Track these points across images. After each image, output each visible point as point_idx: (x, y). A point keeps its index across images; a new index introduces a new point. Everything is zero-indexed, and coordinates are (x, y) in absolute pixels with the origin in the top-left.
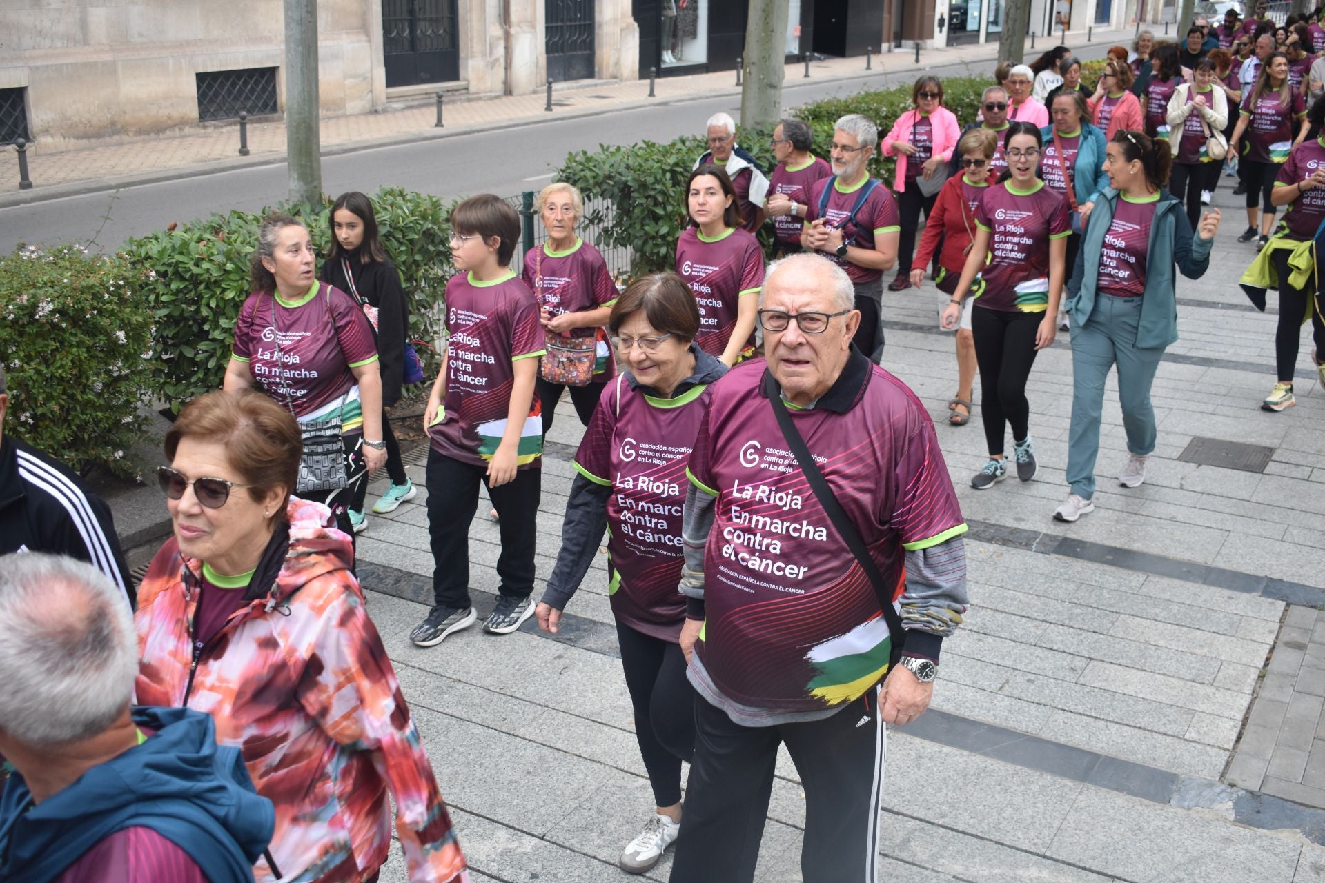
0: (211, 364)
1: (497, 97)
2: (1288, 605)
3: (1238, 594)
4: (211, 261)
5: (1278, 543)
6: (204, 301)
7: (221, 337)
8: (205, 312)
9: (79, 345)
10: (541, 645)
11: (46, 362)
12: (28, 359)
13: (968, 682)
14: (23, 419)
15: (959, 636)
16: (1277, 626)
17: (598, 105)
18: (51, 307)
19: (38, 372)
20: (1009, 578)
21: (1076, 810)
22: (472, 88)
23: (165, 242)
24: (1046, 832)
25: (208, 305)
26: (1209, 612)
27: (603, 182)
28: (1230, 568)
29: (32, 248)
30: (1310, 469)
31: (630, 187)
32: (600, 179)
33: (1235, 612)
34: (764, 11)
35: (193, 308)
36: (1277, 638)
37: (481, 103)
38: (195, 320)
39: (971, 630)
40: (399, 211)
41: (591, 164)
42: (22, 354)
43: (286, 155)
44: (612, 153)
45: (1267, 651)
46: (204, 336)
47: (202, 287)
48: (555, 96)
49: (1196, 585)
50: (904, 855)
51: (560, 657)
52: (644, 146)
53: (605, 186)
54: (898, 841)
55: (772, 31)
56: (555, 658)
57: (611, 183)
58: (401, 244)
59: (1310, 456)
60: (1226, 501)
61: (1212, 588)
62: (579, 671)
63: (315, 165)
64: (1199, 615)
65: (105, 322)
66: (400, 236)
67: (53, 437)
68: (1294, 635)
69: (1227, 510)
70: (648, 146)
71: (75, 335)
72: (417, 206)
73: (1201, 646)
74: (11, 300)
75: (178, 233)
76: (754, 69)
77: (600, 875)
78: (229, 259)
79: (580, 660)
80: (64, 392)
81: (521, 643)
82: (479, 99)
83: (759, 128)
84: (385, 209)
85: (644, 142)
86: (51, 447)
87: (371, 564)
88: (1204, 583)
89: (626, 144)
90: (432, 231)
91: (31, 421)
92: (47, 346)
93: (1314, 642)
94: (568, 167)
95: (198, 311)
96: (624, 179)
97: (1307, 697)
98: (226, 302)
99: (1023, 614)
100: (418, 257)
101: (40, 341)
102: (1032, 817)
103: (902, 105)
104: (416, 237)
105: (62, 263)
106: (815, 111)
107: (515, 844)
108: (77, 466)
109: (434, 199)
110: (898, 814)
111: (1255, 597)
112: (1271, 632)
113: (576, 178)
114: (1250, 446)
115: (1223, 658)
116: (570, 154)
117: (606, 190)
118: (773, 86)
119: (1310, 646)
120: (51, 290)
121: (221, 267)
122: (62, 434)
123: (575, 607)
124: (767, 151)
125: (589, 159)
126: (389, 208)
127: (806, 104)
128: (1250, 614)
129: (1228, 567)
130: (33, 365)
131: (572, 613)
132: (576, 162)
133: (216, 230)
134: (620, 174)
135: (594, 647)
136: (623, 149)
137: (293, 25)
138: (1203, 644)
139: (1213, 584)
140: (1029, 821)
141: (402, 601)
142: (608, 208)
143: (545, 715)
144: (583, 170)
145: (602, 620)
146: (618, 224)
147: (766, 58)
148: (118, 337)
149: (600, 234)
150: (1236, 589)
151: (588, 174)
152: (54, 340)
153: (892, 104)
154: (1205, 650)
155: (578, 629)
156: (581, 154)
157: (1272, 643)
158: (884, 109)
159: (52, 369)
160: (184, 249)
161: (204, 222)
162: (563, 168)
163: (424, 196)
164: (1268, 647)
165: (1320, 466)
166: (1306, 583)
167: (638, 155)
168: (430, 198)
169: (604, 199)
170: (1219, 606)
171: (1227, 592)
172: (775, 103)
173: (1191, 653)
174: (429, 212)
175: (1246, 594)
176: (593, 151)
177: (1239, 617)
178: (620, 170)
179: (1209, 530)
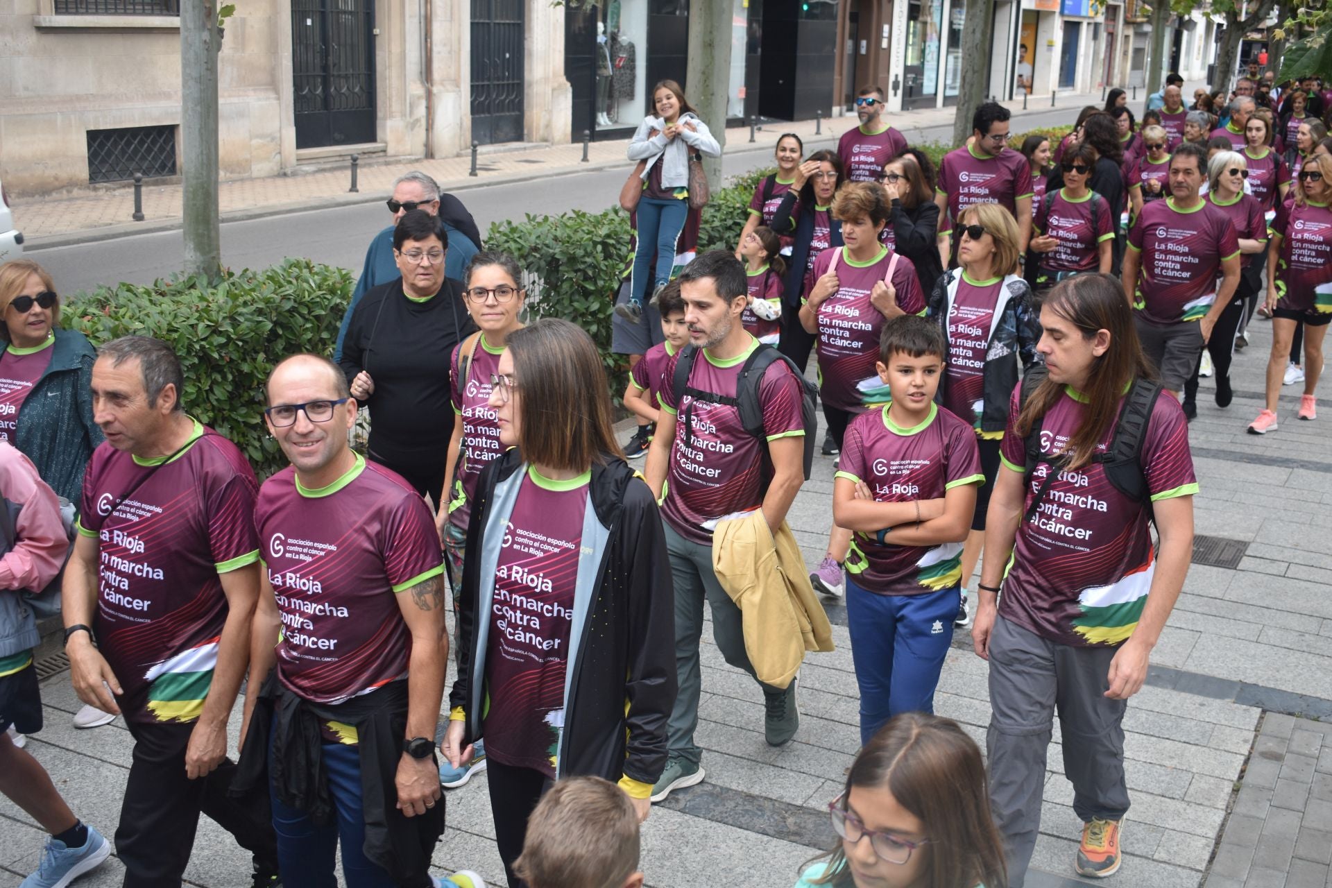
1: (417, 160)
2: (1264, 712)
3: (1210, 700)
5: (1253, 645)
16: (1252, 735)
17: (526, 170)
20: (965, 684)
22: (390, 151)
26: (1180, 720)
27: (529, 254)
28: (1202, 673)
30: (1287, 564)
31: (558, 260)
32: (526, 251)
33: (1207, 720)
34: (703, 73)
36: (1252, 748)
37: (400, 166)
40: (305, 285)
41: (516, 235)
43: (181, 221)
44: (539, 223)
45: (1242, 762)
48: (480, 160)
49: (1166, 691)
52: (574, 216)
53: (531, 259)
55: (712, 94)
57: (538, 256)
58: (307, 320)
59: (1286, 551)
60: (1197, 599)
61: (1183, 695)
63: (213, 234)
64: (1169, 724)
66: (305, 312)
68: (1270, 744)
69: (1199, 610)
70: (578, 216)
72: (325, 279)
73: (1171, 758)
82: (398, 162)
84: (290, 283)
85: (574, 211)
88: (1174, 689)
89: (554, 213)
90: (341, 307)
93: (1292, 752)
94: (491, 238)
96: (551, 251)
97: (1285, 812)
99: (980, 723)
100: (325, 335)
104: (323, 313)
109: (344, 272)
111: (1228, 703)
112: (1246, 741)
114: (1222, 539)
115: (1194, 771)
116: (493, 224)
117: (532, 263)
119: (1288, 756)
125: (513, 230)
126: (294, 281)
127: (749, 171)
128: (1223, 722)
129: (1200, 671)
132: (499, 232)
133: (102, 304)
134: (547, 246)
136: (551, 219)
137: (191, 83)
138: (1173, 755)
139: (1184, 690)
142: (534, 282)
143: (457, 839)
144: (507, 241)
146: (546, 298)
150: (1208, 695)
151: (513, 245)
154: (1175, 762)
156: (505, 224)
157: (1247, 753)
161: (89, 295)
163: (332, 268)
164: (1243, 758)
165: (1297, 561)
166: (1283, 688)
167: (567, 226)
168: (340, 270)
169: (530, 272)
170: (1190, 714)
171: (1199, 699)
172: (715, 170)
173: (1160, 765)
174: (338, 286)
175: (1218, 701)
176: (519, 221)
177: (1212, 726)
178: (547, 242)
179: (1179, 631)
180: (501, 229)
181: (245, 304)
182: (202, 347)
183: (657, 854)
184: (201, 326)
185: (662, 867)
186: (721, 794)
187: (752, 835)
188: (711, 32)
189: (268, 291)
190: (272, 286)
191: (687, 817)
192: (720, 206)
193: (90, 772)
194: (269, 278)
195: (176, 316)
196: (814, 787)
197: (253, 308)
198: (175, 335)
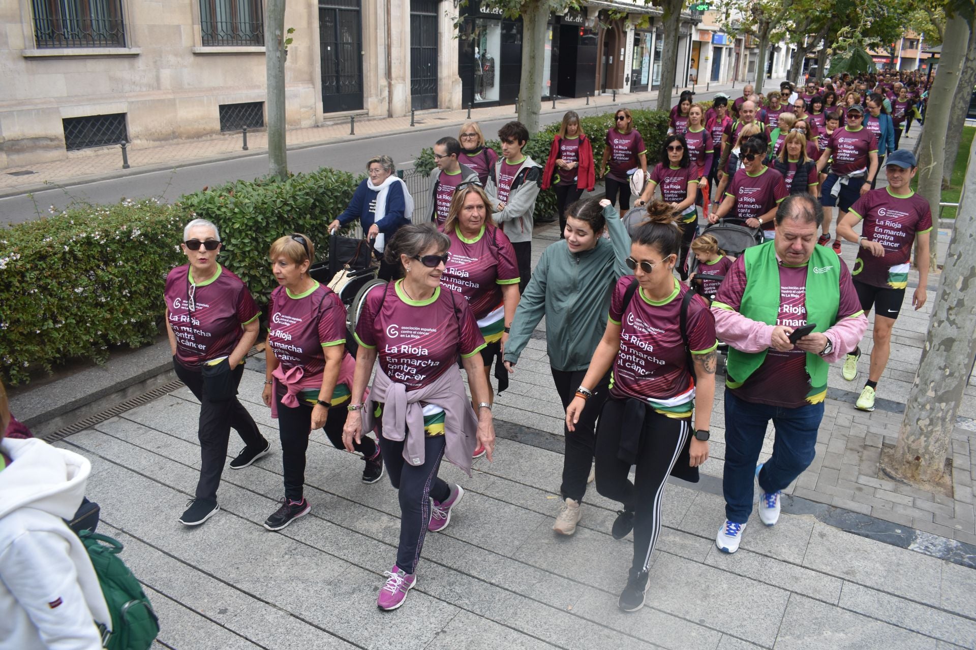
1: (384, 119)
4: (227, 207)
7: (232, 249)
9: (155, 253)
11: (137, 263)
12: (127, 261)
14: (124, 293)
17: (439, 123)
18: (139, 232)
19: (132, 268)
21: (695, 505)
22: (370, 114)
23: (201, 197)
24: (678, 517)
25: (225, 231)
29: (129, 200)
34: (530, 72)
37: (375, 122)
40: (330, 181)
42: (124, 258)
43: (267, 150)
47: (221, 221)
48: (416, 118)
50: (602, 529)
54: (599, 522)
55: (534, 83)
58: (331, 198)
63: (283, 155)
65: (168, 240)
66: (330, 194)
67: (140, 303)
71: (152, 248)
72: (339, 177)
74: (118, 228)
75: (208, 192)
76: (524, 104)
77: (438, 540)
78: (236, 206)
80: (147, 279)
82: (375, 119)
84: (322, 179)
86: (140, 308)
91: (129, 295)
92: (137, 254)
94: (422, 157)
98: (235, 230)
100: (340, 206)
101: (133, 251)
102: (671, 509)
103: (605, 124)
104: (339, 194)
105: (145, 208)
107: (392, 524)
108: (154, 319)
110: (599, 507)
116: (423, 149)
118: (535, 113)
120: (139, 223)
121: (232, 211)
122: (146, 302)
124: (531, 148)
127: (552, 123)
130: (130, 264)
132: (426, 154)
133: (229, 191)
137: (271, 78)
140: (669, 511)
147: (531, 98)
148: (175, 249)
152: (141, 250)
153: (600, 123)
158: (595, 126)
159: (140, 266)
160: (211, 200)
161: (223, 186)
162: (420, 157)
163: (343, 172)
168: (347, 173)
172: (536, 122)
174: (346, 181)
180: (428, 152)
181: (300, 190)
182: (279, 212)
183: (508, 463)
184: (278, 201)
185: (510, 469)
187: (554, 454)
188: (534, 51)
189: (311, 183)
190: (313, 181)
191: (522, 445)
192: (538, 140)
194: (312, 177)
195: (266, 196)
197: (304, 192)
198: (266, 206)
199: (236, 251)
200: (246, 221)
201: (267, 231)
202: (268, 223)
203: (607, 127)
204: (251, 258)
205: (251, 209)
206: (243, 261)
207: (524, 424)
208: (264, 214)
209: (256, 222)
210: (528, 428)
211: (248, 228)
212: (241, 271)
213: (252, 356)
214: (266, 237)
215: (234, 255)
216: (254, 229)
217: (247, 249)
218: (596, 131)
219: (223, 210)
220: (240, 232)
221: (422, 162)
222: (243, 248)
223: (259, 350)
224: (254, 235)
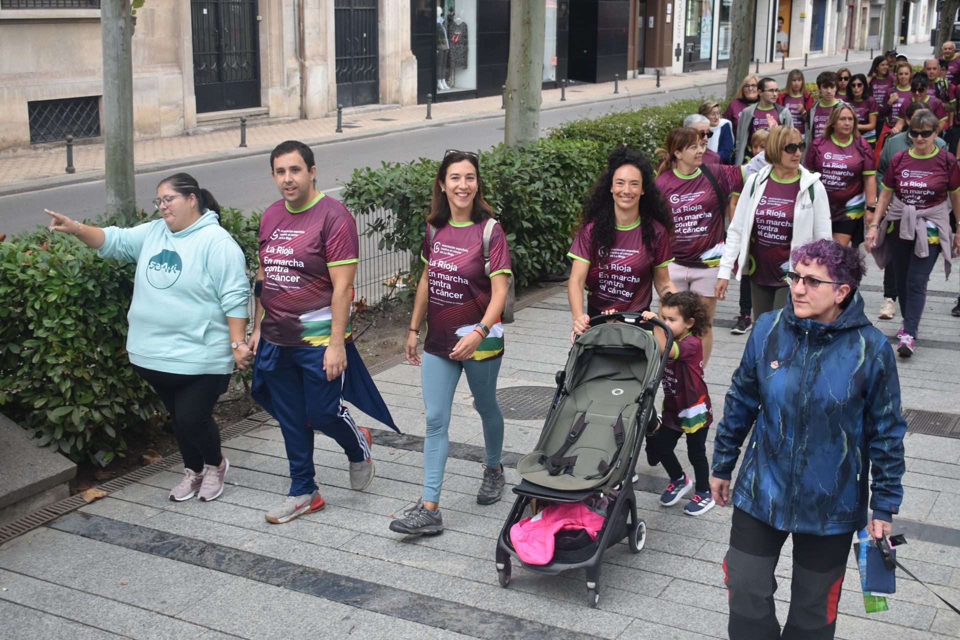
0: (35, 360)
1: (294, 121)
3: (949, 548)
4: (36, 268)
6: (29, 304)
7: (44, 336)
8: (30, 313)
10: (330, 607)
13: (712, 633)
15: (704, 591)
17: (382, 126)
22: (272, 113)
25: (33, 307)
26: (924, 565)
27: (384, 194)
28: (942, 525)
31: (409, 198)
32: (382, 192)
33: (947, 564)
34: (523, 45)
35: (19, 310)
37: (280, 126)
38: (22, 321)
39: (713, 586)
41: (374, 179)
43: (104, 173)
44: (393, 170)
46: (29, 334)
47: (27, 291)
48: (344, 119)
51: (347, 618)
52: (421, 162)
53: (386, 198)
55: (531, 62)
56: (343, 619)
57: (392, 195)
60: (936, 465)
61: (926, 543)
62: (364, 630)
63: (130, 183)
64: (915, 568)
69: (936, 473)
70: (424, 163)
73: (918, 596)
75: (7, 243)
76: (515, 95)
78: (52, 265)
79: (365, 621)
81: (313, 606)
82: (279, 122)
83: (520, 145)
85: (420, 159)
87: (178, 536)
88: (919, 539)
89: (405, 161)
94: (354, 182)
95: (23, 312)
96: (403, 191)
98: (49, 304)
103: (644, 124)
106: (569, 130)
109: (236, 211)
113: (361, 192)
114: (955, 415)
115: (938, 606)
116: (356, 170)
117: (387, 201)
118: (532, 110)
121: (45, 273)
123: (361, 572)
124: (528, 165)
125: (372, 175)
127: (561, 124)
129: (940, 524)
131: (358, 578)
132: (360, 177)
133: (41, 241)
134: (400, 187)
135: (377, 608)
136: (402, 166)
137: (110, 61)
138: (920, 594)
139: (927, 540)
141: (206, 570)
142: (389, 217)
144: (367, 184)
145: (385, 583)
146: (399, 230)
147: (525, 86)
149: (383, 239)
150: (947, 544)
151: (372, 187)
153: (636, 123)
154: (921, 599)
155: (364, 592)
156: (365, 170)
158: (629, 128)
160: (11, 257)
161: (30, 234)
162: (350, 182)
167: (415, 171)
168: (232, 210)
169: (385, 209)
170: (933, 560)
171: (940, 547)
172: (534, 124)
173: (909, 602)
174: (231, 222)
175: (955, 548)
176: (376, 167)
177: (951, 569)
178: (399, 184)
179: (921, 491)
180: (362, 174)
182: (122, 274)
186: (549, 630)
188: (528, 12)
192: (538, 152)
193: (34, 621)
196: (625, 624)
198: (100, 265)
199: (50, 339)
200: (67, 290)
201: (103, 306)
202: (103, 293)
203: (647, 128)
204: (75, 350)
205: (77, 270)
206: (63, 354)
207: (525, 616)
208: (97, 278)
209: (85, 291)
210: (531, 622)
211: (72, 301)
212: (60, 370)
213: (75, 510)
214: (100, 315)
215: (48, 345)
216: (80, 302)
217: (70, 335)
218: (631, 135)
219: (31, 272)
220: (58, 307)
221: (354, 191)
222: (62, 334)
223: (88, 500)
224: (81, 313)
